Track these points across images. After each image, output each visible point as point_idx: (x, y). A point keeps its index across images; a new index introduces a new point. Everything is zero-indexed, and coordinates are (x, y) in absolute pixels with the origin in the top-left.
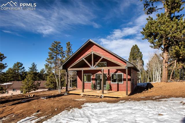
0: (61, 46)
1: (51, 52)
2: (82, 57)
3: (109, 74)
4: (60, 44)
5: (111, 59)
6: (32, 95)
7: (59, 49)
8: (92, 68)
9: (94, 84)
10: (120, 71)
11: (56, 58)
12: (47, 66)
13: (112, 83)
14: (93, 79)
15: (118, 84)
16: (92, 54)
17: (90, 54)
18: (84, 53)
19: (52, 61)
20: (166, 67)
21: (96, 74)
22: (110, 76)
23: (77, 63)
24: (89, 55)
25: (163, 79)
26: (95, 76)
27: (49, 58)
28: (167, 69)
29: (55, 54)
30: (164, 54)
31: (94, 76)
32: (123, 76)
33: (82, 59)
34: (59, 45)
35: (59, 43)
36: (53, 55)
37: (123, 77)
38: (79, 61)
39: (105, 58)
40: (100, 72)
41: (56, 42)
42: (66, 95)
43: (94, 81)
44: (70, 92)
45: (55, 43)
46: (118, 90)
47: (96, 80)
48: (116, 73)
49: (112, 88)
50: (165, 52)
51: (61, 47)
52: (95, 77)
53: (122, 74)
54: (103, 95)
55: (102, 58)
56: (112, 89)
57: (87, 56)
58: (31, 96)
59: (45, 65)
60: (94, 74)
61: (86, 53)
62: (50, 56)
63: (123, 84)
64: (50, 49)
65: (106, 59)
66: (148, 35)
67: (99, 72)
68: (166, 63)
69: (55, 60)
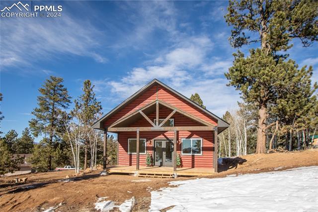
0: (63, 86)
1: (44, 96)
2: (137, 108)
3: (178, 139)
4: (61, 83)
5: (196, 116)
6: (24, 179)
7: (61, 92)
8: (156, 127)
9: (151, 157)
10: (197, 134)
11: (53, 110)
12: (34, 124)
13: (182, 154)
14: (148, 148)
15: (193, 156)
16: (157, 104)
17: (153, 104)
18: (142, 102)
19: (45, 115)
20: (264, 130)
21: (155, 139)
22: (180, 143)
23: (127, 118)
24: (151, 105)
25: (259, 149)
26: (153, 143)
27: (39, 107)
28: (264, 134)
29: (52, 101)
30: (260, 110)
31: (151, 142)
32: (203, 142)
33: (137, 112)
34: (59, 85)
35: (61, 80)
36: (48, 104)
37: (203, 144)
38: (131, 116)
39: (180, 112)
40: (161, 137)
41: (54, 79)
42: (103, 175)
43: (152, 151)
44: (112, 170)
45: (51, 80)
46: (193, 167)
47: (154, 149)
48: (190, 138)
49: (183, 163)
50: (262, 107)
51: (63, 88)
52: (152, 145)
53: (201, 139)
54: (175, 174)
55: (174, 112)
56: (184, 165)
57: (147, 107)
58: (21, 180)
59: (29, 122)
60: (151, 139)
61: (146, 101)
62: (41, 104)
63: (203, 155)
64: (42, 90)
65: (182, 113)
66: (237, 79)
67: (159, 137)
68: (264, 125)
69: (52, 113)
